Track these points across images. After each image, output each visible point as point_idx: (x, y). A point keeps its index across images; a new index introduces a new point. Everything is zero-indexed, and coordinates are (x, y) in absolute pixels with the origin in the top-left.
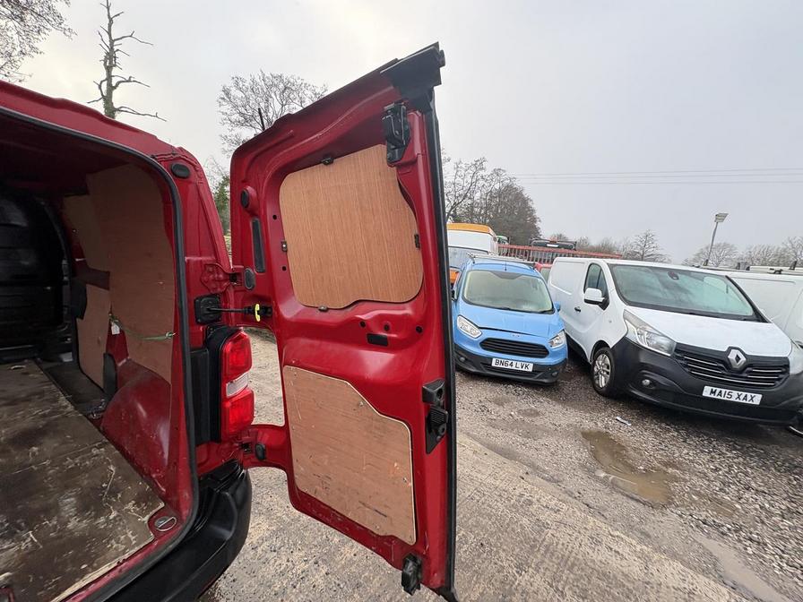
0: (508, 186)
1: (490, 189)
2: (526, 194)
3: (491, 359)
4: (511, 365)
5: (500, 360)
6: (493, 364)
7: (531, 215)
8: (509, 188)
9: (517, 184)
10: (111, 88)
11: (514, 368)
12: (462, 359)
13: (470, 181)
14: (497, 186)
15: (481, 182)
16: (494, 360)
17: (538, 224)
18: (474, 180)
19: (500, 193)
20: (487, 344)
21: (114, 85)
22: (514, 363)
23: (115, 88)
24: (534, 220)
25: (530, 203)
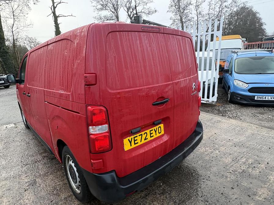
0: (242, 8)
1: (230, 12)
2: (255, 9)
3: (254, 96)
4: (265, 98)
5: (258, 97)
6: (256, 99)
7: (259, 22)
8: (243, 9)
9: (248, 5)
10: (55, 8)
11: (267, 99)
12: (239, 98)
13: (218, 10)
14: (235, 10)
15: (226, 9)
16: (256, 97)
17: (264, 27)
18: (221, 9)
19: (237, 13)
20: (251, 90)
21: (55, 6)
22: (267, 97)
23: (56, 7)
24: (261, 24)
25: (258, 15)
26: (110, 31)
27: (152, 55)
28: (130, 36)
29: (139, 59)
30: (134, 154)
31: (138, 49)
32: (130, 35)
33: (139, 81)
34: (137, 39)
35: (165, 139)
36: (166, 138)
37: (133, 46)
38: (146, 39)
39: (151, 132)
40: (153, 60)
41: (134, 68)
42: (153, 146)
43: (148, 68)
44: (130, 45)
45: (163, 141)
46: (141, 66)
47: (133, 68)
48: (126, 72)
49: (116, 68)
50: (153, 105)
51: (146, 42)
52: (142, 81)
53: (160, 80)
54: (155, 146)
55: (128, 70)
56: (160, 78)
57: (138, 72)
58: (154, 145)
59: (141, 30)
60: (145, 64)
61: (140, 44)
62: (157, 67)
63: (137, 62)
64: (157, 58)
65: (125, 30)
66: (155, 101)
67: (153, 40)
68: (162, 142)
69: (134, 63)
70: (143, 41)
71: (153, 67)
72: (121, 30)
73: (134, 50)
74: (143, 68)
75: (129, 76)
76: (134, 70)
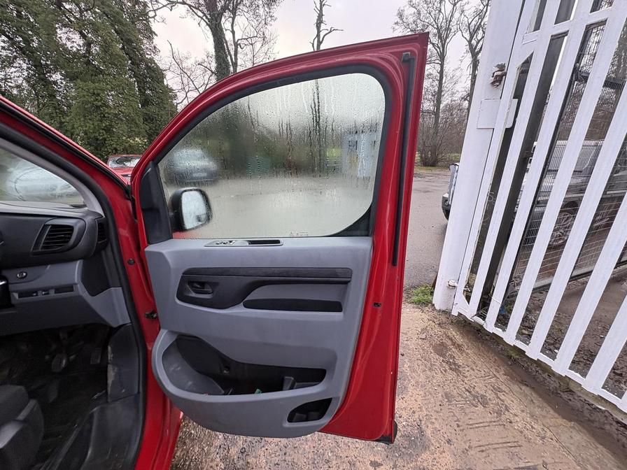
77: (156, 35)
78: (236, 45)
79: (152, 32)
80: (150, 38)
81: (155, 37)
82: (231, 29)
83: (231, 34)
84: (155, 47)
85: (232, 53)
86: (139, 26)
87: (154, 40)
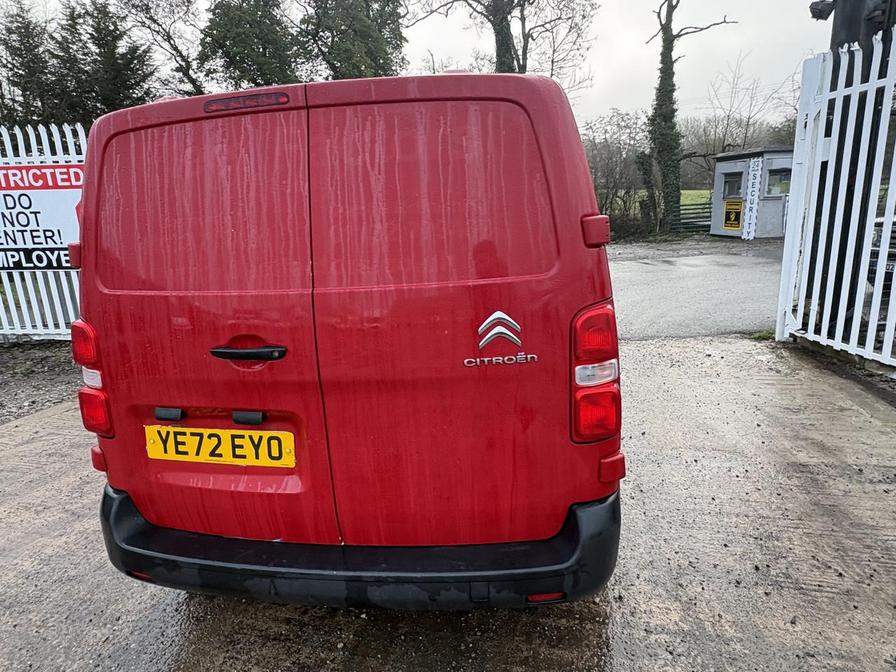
10: (671, 9)
21: (674, 4)
23: (676, 6)
26: (112, 132)
27: (233, 191)
28: (165, 140)
29: (183, 207)
30: (171, 478)
31: (183, 174)
32: (166, 134)
33: (174, 272)
34: (185, 143)
35: (288, 488)
36: (293, 486)
37: (171, 166)
38: (219, 139)
39: (238, 441)
40: (234, 206)
41: (164, 234)
42: (236, 487)
43: (208, 235)
44: (161, 164)
45: (278, 488)
46: (185, 227)
47: (161, 231)
48: (140, 244)
49: (117, 230)
50: (214, 353)
51: (217, 151)
52: (183, 274)
53: (253, 276)
54: (241, 488)
55: (145, 240)
56: (253, 271)
57: (173, 246)
58: (242, 485)
59: (204, 115)
60: (201, 223)
61: (194, 156)
62: (246, 232)
63: (173, 216)
64: (253, 203)
65: (149, 123)
66: (222, 343)
67: (247, 138)
68: (270, 491)
69: (164, 218)
70: (207, 147)
71: (230, 230)
72: (139, 125)
73: (171, 180)
74: (190, 235)
75: (148, 256)
76: (162, 239)
77: (407, 41)
78: (527, 36)
79: (402, 38)
80: (398, 47)
81: (405, 44)
82: (519, 16)
83: (520, 23)
84: (403, 59)
85: (520, 53)
86: (386, 33)
87: (403, 50)
